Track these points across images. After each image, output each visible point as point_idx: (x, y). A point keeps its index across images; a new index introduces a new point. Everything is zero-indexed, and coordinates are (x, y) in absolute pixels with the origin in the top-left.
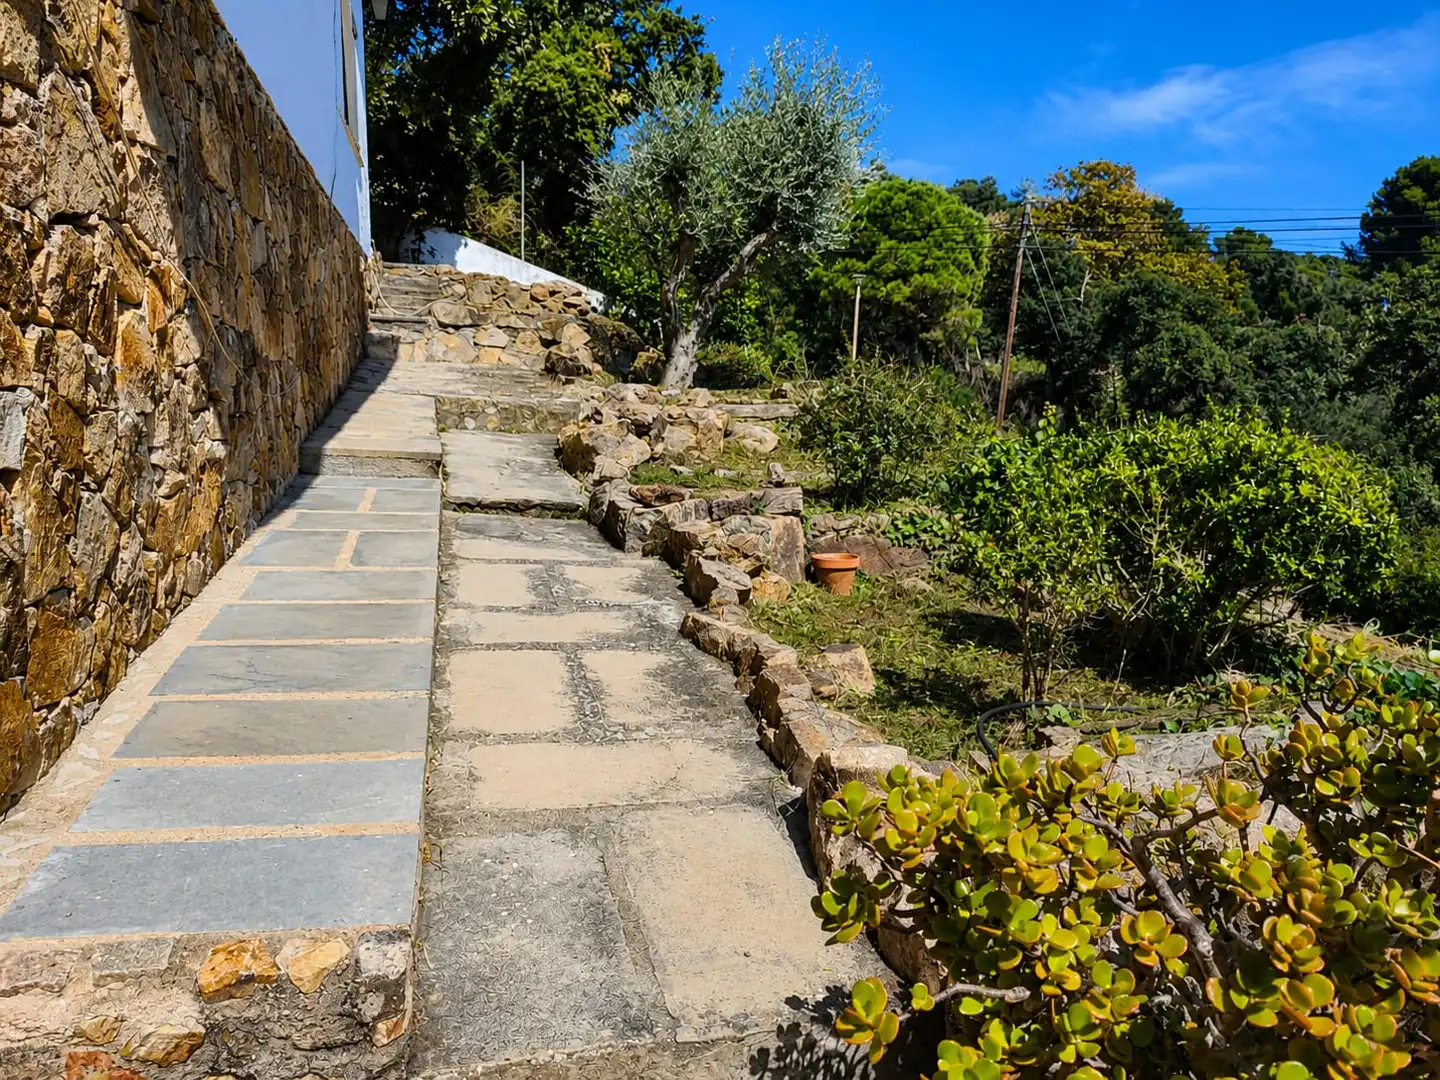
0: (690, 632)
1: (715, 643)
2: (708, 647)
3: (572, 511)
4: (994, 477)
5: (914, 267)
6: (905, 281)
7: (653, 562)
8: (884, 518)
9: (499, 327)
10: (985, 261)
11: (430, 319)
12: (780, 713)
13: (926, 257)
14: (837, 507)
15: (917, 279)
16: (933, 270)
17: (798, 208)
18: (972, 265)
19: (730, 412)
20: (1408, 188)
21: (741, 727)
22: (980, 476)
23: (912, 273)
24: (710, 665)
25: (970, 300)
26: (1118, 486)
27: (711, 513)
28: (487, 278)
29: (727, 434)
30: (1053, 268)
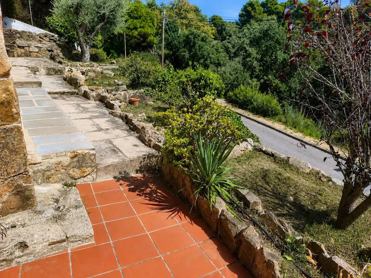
0: (112, 114)
1: (117, 115)
2: (116, 116)
3: (75, 93)
4: (163, 81)
5: (138, 26)
6: (136, 30)
7: (98, 102)
8: (142, 90)
9: (36, 47)
10: (155, 24)
11: (15, 45)
12: (133, 123)
13: (141, 24)
14: (133, 89)
15: (139, 30)
16: (143, 27)
17: (111, 17)
18: (152, 26)
19: (102, 68)
20: (248, 7)
21: (126, 127)
22: (160, 81)
23: (138, 28)
24: (117, 119)
25: (153, 35)
26: (183, 82)
27: (108, 92)
28: (26, 32)
29: (102, 73)
30: (171, 28)
